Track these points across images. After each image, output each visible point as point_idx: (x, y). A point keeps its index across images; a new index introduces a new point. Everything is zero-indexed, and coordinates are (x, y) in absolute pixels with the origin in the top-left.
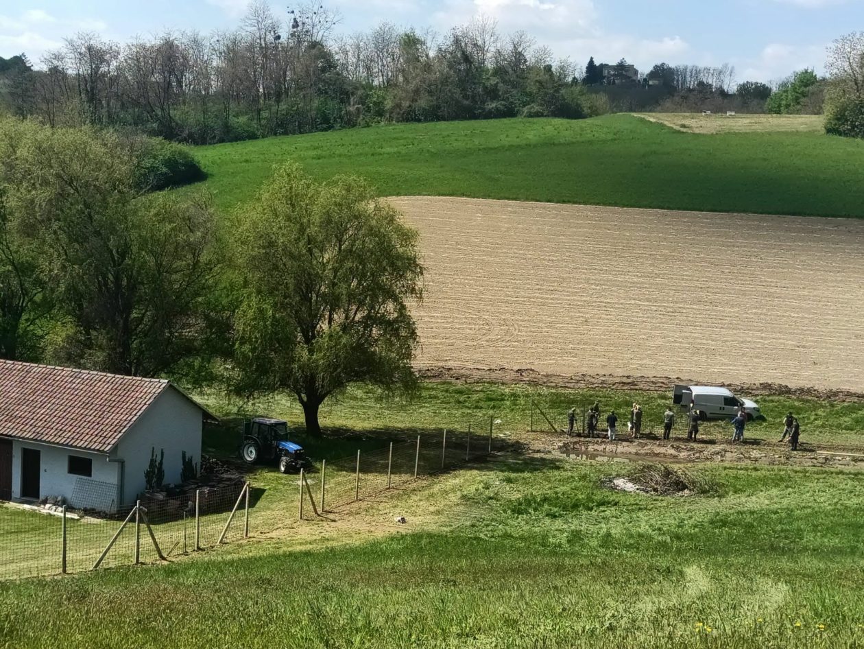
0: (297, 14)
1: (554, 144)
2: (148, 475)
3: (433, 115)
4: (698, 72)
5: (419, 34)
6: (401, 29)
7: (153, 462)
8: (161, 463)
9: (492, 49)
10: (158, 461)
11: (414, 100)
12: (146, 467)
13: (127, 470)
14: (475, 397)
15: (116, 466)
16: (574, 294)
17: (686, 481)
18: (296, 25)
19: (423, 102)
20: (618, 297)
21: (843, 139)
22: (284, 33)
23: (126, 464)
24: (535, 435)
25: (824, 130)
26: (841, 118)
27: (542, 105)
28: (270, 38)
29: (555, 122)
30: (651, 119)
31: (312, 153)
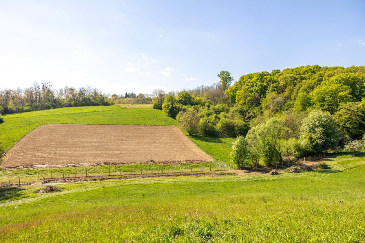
0: (44, 84)
1: (95, 112)
3: (76, 105)
4: (147, 95)
5: (73, 88)
6: (70, 87)
11: (70, 102)
14: (33, 172)
16: (77, 145)
18: (43, 86)
19: (73, 103)
20: (88, 145)
21: (156, 109)
22: (41, 87)
24: (39, 180)
25: (153, 108)
26: (155, 105)
27: (100, 103)
28: (38, 89)
29: (100, 106)
30: (120, 106)
31: (36, 115)
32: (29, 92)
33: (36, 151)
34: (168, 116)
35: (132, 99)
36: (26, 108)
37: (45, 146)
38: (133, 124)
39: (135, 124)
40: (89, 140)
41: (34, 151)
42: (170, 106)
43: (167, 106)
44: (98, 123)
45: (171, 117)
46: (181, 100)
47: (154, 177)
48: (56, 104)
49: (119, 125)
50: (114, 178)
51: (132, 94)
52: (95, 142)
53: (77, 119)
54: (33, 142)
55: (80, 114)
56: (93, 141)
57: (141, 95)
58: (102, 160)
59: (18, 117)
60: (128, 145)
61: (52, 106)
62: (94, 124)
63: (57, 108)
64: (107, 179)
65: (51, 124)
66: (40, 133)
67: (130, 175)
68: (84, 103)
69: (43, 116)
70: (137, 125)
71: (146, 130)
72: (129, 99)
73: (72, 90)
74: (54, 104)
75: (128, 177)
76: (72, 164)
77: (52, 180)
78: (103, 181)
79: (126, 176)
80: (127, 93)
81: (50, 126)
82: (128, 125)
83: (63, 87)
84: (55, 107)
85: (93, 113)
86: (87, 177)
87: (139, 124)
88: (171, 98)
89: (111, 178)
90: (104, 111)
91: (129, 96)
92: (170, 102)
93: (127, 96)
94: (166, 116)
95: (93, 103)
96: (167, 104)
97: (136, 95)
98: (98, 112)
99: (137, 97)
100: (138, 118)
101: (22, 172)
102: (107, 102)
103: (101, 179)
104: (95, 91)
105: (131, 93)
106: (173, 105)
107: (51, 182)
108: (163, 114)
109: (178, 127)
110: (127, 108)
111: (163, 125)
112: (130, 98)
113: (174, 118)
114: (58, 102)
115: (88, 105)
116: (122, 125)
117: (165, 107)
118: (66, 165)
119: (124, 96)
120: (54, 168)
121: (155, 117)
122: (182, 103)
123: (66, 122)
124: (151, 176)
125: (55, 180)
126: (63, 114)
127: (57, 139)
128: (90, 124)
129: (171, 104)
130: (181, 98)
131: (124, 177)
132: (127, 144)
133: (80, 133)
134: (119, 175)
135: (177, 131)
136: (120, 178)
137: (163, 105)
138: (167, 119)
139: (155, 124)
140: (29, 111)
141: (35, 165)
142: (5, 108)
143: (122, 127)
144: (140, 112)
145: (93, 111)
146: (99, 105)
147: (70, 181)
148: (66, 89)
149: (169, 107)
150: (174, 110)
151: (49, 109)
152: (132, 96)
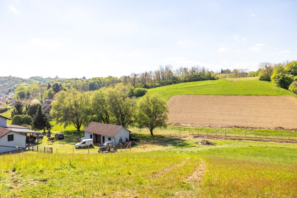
0: (166, 66)
1: (208, 85)
2: (120, 140)
3: (189, 81)
4: (242, 70)
5: (186, 68)
6: (184, 67)
7: (120, 139)
8: (122, 139)
9: (199, 69)
10: (121, 138)
11: (185, 79)
12: (119, 139)
13: (116, 140)
14: (182, 129)
15: (114, 139)
16: (205, 111)
17: (210, 143)
18: (166, 68)
19: (187, 79)
20: (212, 111)
21: (263, 81)
22: (165, 69)
23: (116, 139)
24: (190, 135)
25: (259, 80)
26: (262, 77)
27: (208, 78)
28: (162, 70)
29: (209, 81)
30: (226, 79)
31: (166, 89)
32: (158, 74)
33: (177, 114)
34: (278, 86)
35: (227, 74)
36: (157, 84)
37: (182, 111)
38: (244, 94)
39: (247, 94)
40: (212, 107)
41: (175, 114)
42: (281, 76)
43: (277, 77)
44: (214, 94)
45: (282, 87)
46: (290, 71)
47: (293, 143)
48: (175, 81)
49: (232, 95)
50: (251, 140)
51: (228, 70)
52: (217, 109)
53: (196, 91)
54: (173, 108)
55: (197, 87)
56: (215, 108)
57: (236, 71)
58: (231, 124)
59: (156, 91)
60: (248, 113)
61: (173, 82)
62: (211, 95)
63: (176, 83)
64: (244, 140)
65: (179, 95)
66: (174, 101)
67: (265, 138)
68: (195, 79)
69: (171, 90)
70: (249, 95)
71: (260, 100)
72: (224, 75)
73: (185, 69)
74: (174, 81)
75: (264, 140)
76: (208, 125)
77: (199, 136)
78: (241, 141)
79: (262, 139)
80: (223, 70)
81: (179, 96)
82: (240, 95)
83: (178, 68)
84: (175, 83)
85: (206, 86)
86: (226, 136)
87: (250, 94)
88: (281, 70)
89: (248, 140)
90: (214, 84)
91: (224, 72)
92: (280, 74)
93: (222, 72)
94: (275, 87)
95: (202, 78)
96: (277, 75)
97: (230, 71)
98: (209, 85)
99: (232, 73)
100: (247, 89)
101: (175, 128)
102: (213, 77)
103: (239, 139)
104: (203, 69)
105: (226, 69)
106: (284, 76)
107: (199, 137)
108: (273, 85)
109: (293, 96)
110: (234, 81)
111: (275, 95)
112: (225, 73)
113: (287, 88)
114: (177, 79)
115: (199, 80)
116: (234, 95)
117: (275, 78)
118: (203, 125)
119: (220, 72)
120: (195, 127)
121: (264, 88)
122: (292, 74)
123: (189, 93)
124: (289, 142)
125: (201, 136)
126: (184, 87)
127: (187, 106)
128: (207, 95)
129: (282, 75)
130: (290, 69)
131: (261, 140)
132: (246, 111)
133: (203, 101)
134: (255, 138)
135: (294, 100)
136: (257, 140)
137: (272, 77)
138: (278, 89)
139: (267, 94)
140: (159, 86)
141: (181, 124)
142: (145, 85)
143: (235, 96)
144: (247, 84)
145: (205, 84)
146: (207, 80)
147: (213, 138)
148: (181, 69)
149: (279, 77)
150: (285, 81)
151: (171, 85)
152: (228, 71)
